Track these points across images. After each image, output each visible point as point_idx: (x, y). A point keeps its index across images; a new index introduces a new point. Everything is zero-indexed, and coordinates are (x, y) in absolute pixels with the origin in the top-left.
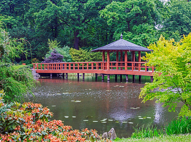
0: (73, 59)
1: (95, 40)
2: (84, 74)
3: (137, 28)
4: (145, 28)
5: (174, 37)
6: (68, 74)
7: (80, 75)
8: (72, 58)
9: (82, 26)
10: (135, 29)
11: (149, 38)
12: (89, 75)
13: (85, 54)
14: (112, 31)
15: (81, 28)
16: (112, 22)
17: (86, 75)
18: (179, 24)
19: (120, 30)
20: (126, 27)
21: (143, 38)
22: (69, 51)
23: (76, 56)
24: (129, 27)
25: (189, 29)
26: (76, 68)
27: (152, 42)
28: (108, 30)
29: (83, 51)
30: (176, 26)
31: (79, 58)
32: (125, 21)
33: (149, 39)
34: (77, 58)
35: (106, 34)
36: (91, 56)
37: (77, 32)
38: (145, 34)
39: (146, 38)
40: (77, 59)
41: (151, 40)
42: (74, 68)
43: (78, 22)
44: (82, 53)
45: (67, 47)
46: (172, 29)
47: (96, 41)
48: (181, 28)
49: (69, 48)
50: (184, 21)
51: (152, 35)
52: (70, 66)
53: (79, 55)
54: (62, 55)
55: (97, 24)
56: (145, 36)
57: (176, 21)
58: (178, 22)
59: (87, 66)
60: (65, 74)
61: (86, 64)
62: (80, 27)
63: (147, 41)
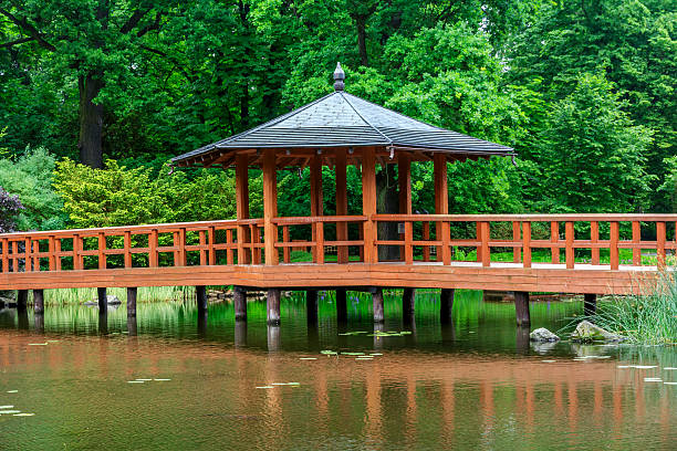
0: (73, 217)
1: (187, 123)
2: (132, 291)
3: (408, 50)
4: (452, 45)
5: (589, 98)
6: (47, 294)
7: (110, 299)
8: (70, 211)
9: (122, 47)
10: (397, 50)
11: (473, 93)
12: (163, 299)
13: (137, 190)
14: (270, 75)
15: (114, 57)
16: (278, 15)
17: (143, 298)
18: (602, 40)
19: (320, 60)
20: (349, 46)
21: (442, 94)
22: (49, 176)
23: (89, 200)
24: (363, 47)
25: (650, 63)
26: (91, 264)
27: (491, 115)
28: (251, 71)
29: (127, 176)
30: (587, 51)
31: (108, 208)
32: (345, 14)
33: (477, 100)
34: (94, 211)
35: (240, 91)
36: (170, 198)
37: (93, 80)
38: (452, 76)
39: (458, 95)
40: (95, 216)
41: (485, 108)
42: (79, 263)
43: (99, 24)
44: (120, 182)
45: (40, 152)
46: (568, 66)
47: (189, 127)
48: (614, 59)
49: (51, 160)
50: (625, 26)
51: (490, 79)
52: (55, 253)
53: (103, 196)
54: (13, 196)
55: (199, 37)
56: (452, 86)
57: (587, 25)
58: (593, 33)
59: (151, 250)
60: (31, 296)
61: (141, 240)
62: (106, 51)
63: (465, 109)
